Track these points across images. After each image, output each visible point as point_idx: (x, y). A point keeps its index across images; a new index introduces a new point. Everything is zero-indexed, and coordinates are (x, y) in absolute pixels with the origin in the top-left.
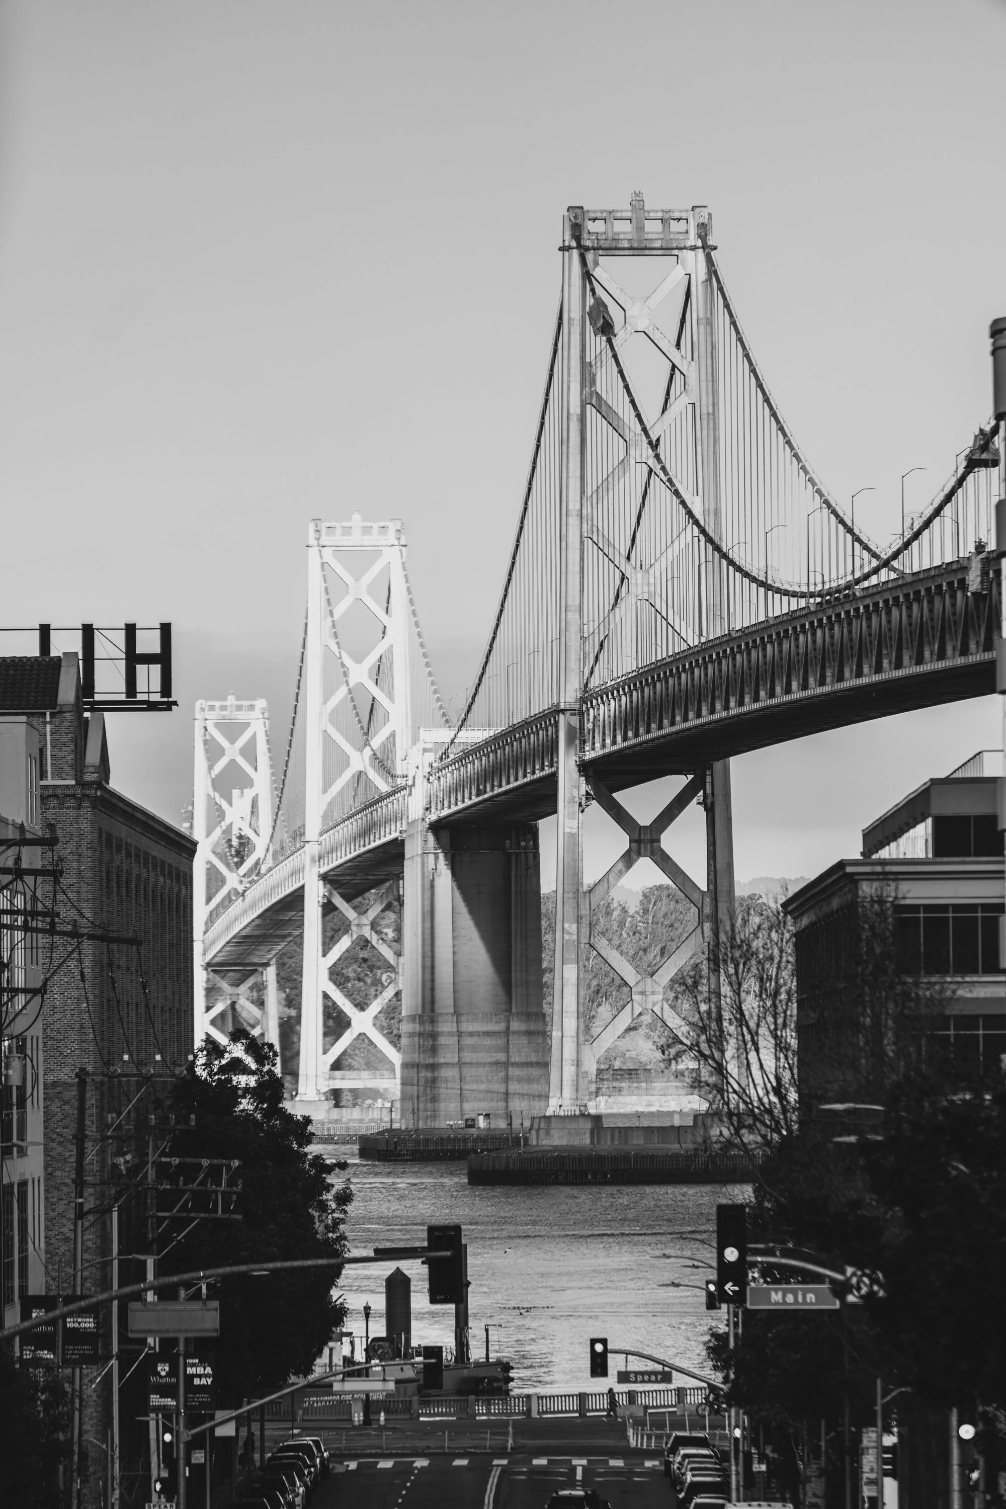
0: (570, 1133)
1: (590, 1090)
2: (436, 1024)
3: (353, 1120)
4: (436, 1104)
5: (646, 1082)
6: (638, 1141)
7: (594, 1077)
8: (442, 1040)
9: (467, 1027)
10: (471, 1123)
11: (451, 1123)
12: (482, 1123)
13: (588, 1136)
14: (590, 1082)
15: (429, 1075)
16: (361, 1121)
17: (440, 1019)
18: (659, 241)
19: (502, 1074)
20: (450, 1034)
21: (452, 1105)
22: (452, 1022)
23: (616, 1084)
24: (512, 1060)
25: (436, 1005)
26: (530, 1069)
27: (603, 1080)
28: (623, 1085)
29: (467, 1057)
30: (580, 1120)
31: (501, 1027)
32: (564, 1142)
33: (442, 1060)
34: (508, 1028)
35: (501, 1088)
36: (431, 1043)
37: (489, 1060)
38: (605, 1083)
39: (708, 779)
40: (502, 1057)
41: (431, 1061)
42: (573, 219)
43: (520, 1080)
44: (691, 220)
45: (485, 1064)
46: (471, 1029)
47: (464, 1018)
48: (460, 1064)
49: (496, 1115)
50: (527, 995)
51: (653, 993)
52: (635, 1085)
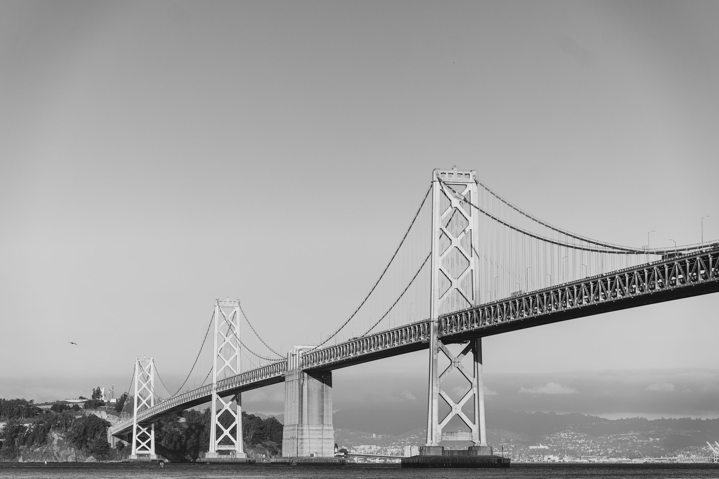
0: (436, 451)
1: (439, 439)
2: (303, 427)
3: (225, 458)
4: (303, 450)
5: (456, 436)
6: (456, 454)
7: (441, 434)
8: (304, 432)
9: (311, 428)
10: (312, 455)
11: (307, 455)
12: (315, 455)
13: (441, 452)
14: (440, 436)
15: (301, 441)
16: (227, 458)
17: (304, 426)
18: (462, 180)
19: (321, 441)
20: (307, 430)
21: (307, 450)
22: (307, 426)
23: (447, 437)
24: (324, 437)
25: (303, 422)
26: (329, 440)
27: (443, 435)
28: (449, 437)
29: (311, 436)
30: (439, 447)
31: (321, 428)
32: (434, 454)
33: (304, 437)
34: (323, 428)
35: (321, 445)
36: (301, 432)
37: (317, 438)
38: (444, 436)
39: (476, 343)
40: (321, 437)
41: (301, 438)
42: (437, 172)
43: (326, 443)
44: (471, 175)
45: (316, 438)
46: (312, 429)
47: (310, 425)
48: (309, 438)
49: (319, 453)
50: (328, 419)
51: (458, 409)
52: (453, 437)
